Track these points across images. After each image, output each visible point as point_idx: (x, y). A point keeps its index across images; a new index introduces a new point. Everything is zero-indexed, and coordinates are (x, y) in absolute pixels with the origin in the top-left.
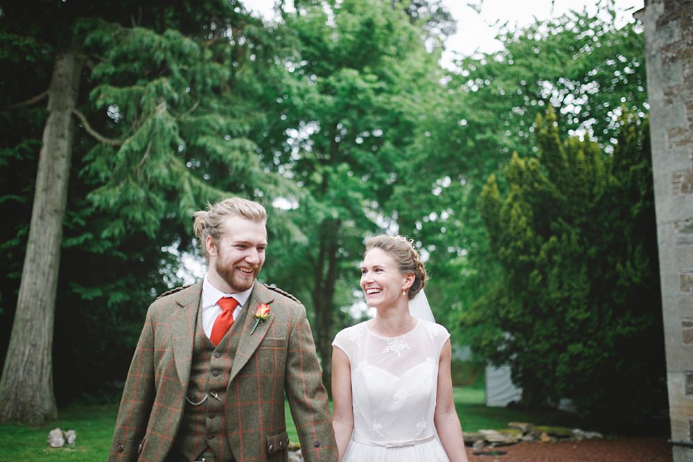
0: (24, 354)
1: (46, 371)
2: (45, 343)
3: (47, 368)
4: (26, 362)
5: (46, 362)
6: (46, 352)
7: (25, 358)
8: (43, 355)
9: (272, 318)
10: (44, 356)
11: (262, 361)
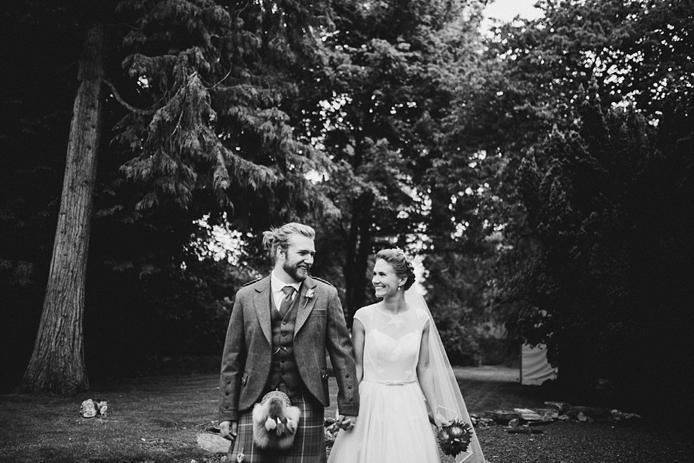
0: (56, 324)
1: (78, 342)
2: (76, 314)
3: (78, 339)
4: (58, 333)
5: (77, 333)
6: (77, 323)
7: (57, 330)
8: (75, 326)
9: (316, 297)
10: (75, 328)
11: (313, 324)
